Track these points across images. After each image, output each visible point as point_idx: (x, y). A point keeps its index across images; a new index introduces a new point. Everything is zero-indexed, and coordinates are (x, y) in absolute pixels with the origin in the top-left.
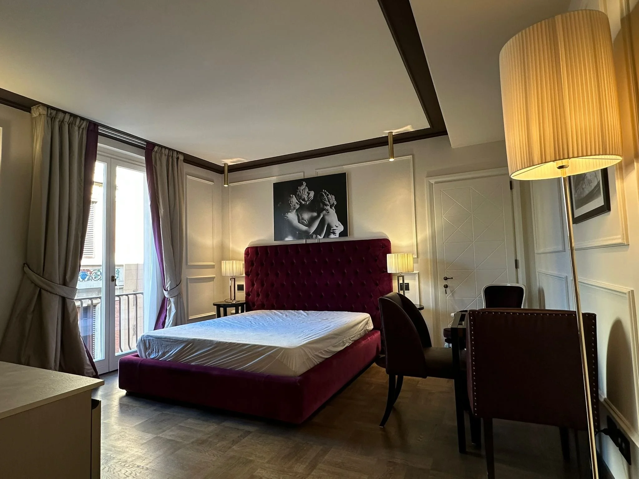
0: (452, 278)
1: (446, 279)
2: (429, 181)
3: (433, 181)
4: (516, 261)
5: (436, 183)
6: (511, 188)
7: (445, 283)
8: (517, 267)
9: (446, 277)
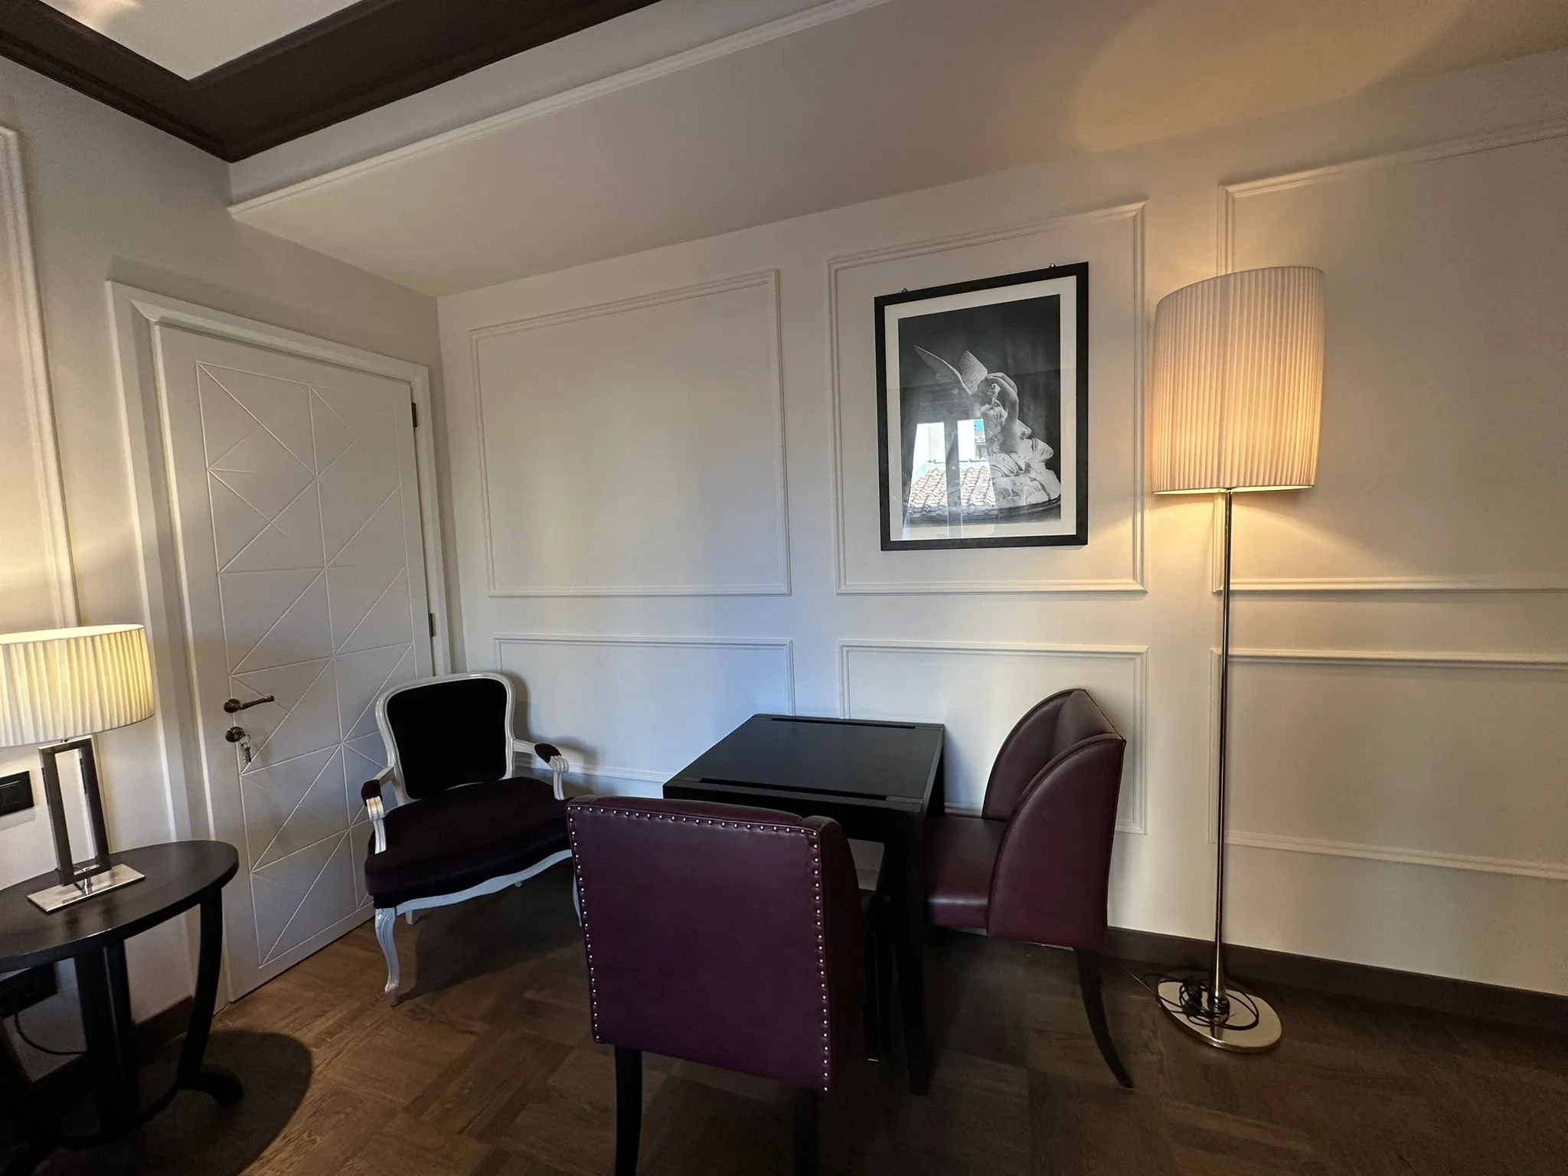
0: (271, 699)
1: (232, 707)
2: (132, 306)
3: (152, 312)
4: (431, 616)
5: (165, 323)
6: (415, 425)
7: (233, 721)
8: (432, 634)
9: (236, 702)
